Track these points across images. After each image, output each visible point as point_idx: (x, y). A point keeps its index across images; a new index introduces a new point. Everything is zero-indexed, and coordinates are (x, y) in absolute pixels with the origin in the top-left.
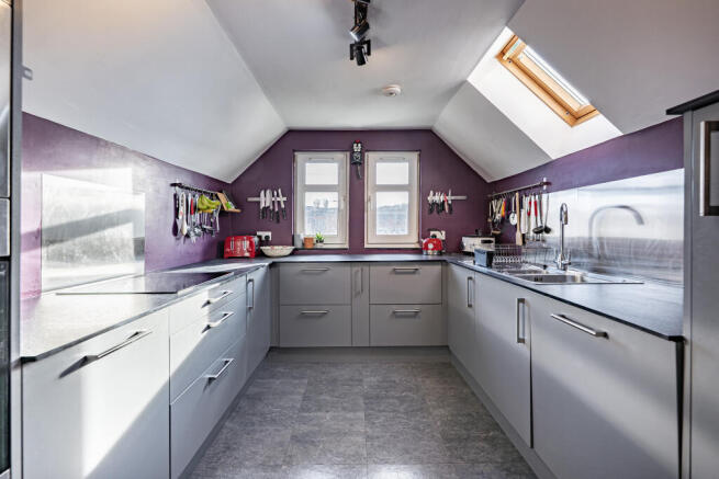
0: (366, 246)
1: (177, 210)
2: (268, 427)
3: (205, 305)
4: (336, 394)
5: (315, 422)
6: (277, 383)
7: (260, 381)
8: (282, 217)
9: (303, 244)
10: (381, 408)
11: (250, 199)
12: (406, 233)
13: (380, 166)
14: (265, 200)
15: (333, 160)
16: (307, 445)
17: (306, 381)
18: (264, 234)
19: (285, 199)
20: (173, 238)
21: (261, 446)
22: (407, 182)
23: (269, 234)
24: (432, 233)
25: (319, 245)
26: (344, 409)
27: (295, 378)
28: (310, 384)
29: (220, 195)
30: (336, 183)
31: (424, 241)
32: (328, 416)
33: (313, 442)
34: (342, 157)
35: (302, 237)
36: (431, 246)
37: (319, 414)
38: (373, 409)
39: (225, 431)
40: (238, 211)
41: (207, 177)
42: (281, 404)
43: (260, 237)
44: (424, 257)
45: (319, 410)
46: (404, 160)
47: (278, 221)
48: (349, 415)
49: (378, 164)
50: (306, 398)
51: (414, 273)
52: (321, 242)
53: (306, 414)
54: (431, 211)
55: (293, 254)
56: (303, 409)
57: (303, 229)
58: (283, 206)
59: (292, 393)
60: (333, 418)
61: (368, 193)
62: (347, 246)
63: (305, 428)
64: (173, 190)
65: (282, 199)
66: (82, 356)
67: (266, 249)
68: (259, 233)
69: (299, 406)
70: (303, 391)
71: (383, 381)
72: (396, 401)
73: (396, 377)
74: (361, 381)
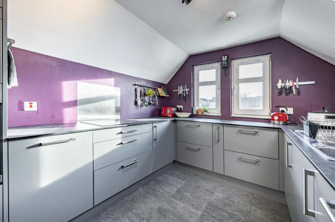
0: (233, 115)
1: (136, 95)
2: (153, 198)
3: (119, 134)
4: (194, 196)
5: (173, 205)
6: (171, 179)
7: (165, 175)
8: (187, 99)
9: (197, 112)
10: (214, 215)
11: (174, 91)
12: (261, 108)
13: (241, 68)
14: (180, 90)
15: (213, 68)
16: (161, 215)
17: (184, 182)
18: (179, 107)
19: (188, 90)
20: (135, 106)
21: (144, 205)
22: (261, 76)
23: (182, 107)
24: (281, 109)
25: (205, 113)
26: (193, 205)
27: (180, 178)
28: (185, 184)
29: (159, 89)
30: (215, 80)
31: (272, 114)
32: (182, 205)
33: (165, 215)
34: (218, 65)
35: (197, 108)
36: (276, 118)
37: (178, 202)
38: (208, 213)
39: (137, 192)
40: (168, 96)
41: (153, 81)
42: (166, 189)
43: (178, 108)
44: (271, 125)
45: (180, 200)
46: (258, 61)
47: (186, 101)
48: (193, 210)
49: (240, 66)
50: (179, 191)
51: (254, 134)
52: (206, 112)
53: (172, 199)
54: (280, 93)
55: (190, 117)
56: (173, 197)
57: (198, 105)
58: (187, 93)
59: (173, 186)
60: (184, 208)
61: (234, 84)
62: (220, 115)
63: (167, 206)
64: (134, 87)
65: (187, 90)
66: (39, 143)
67: (178, 114)
68: (178, 106)
69: (172, 193)
70: (179, 186)
71: (227, 199)
72: (226, 215)
73: (237, 200)
74: (213, 193)
